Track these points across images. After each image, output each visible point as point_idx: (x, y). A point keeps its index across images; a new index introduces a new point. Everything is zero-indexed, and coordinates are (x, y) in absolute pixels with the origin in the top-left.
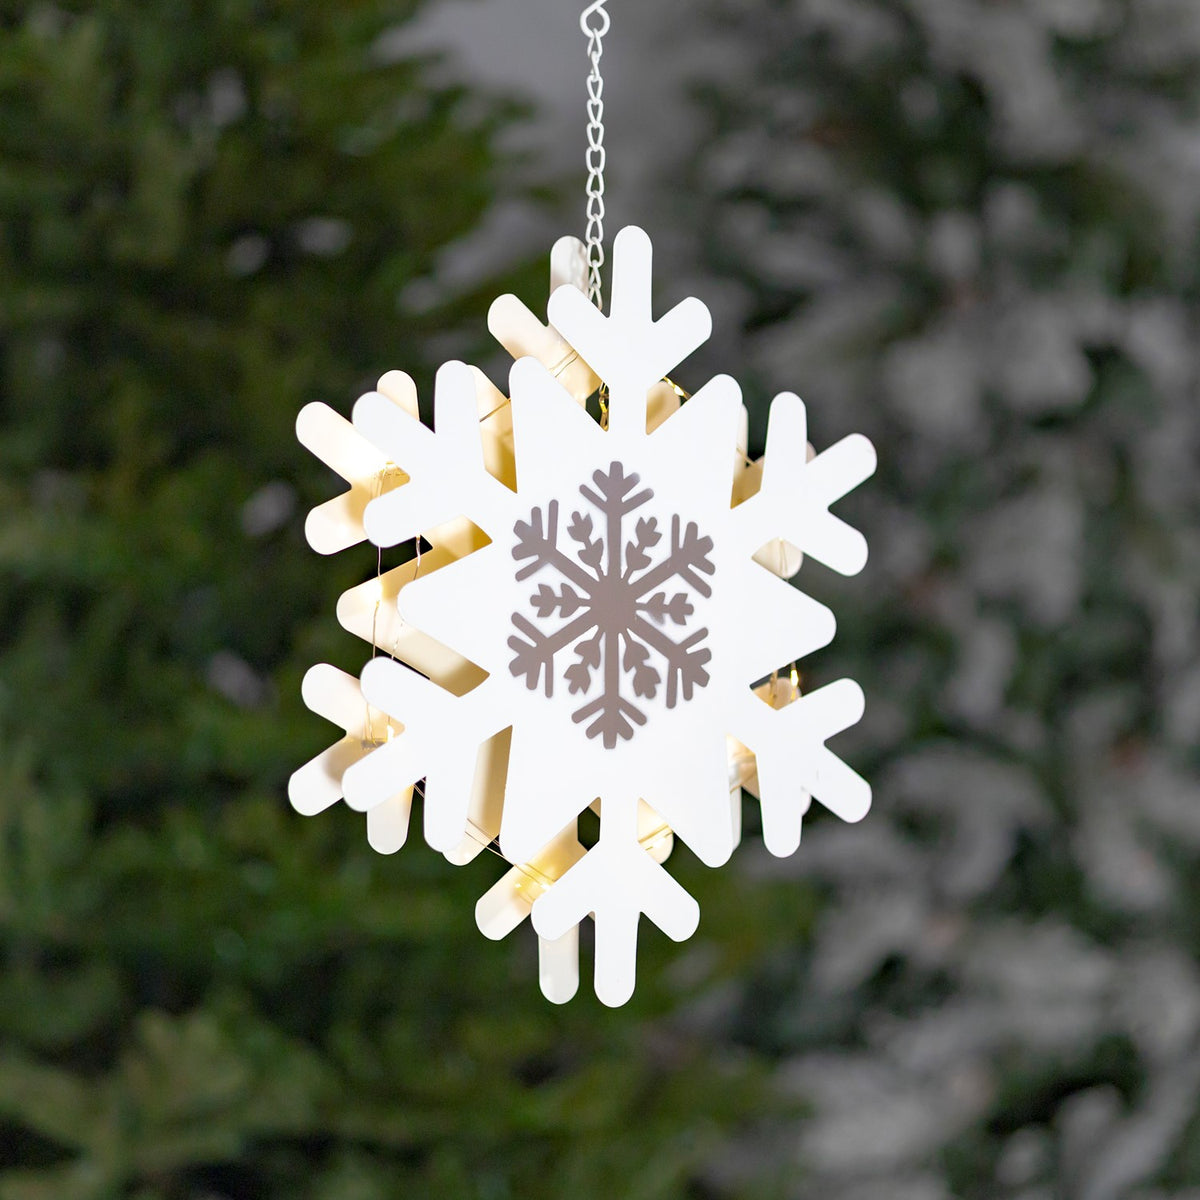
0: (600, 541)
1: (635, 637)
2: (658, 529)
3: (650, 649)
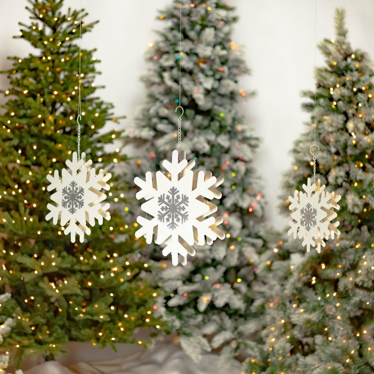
0: (171, 199)
1: (176, 213)
2: (180, 196)
3: (179, 215)
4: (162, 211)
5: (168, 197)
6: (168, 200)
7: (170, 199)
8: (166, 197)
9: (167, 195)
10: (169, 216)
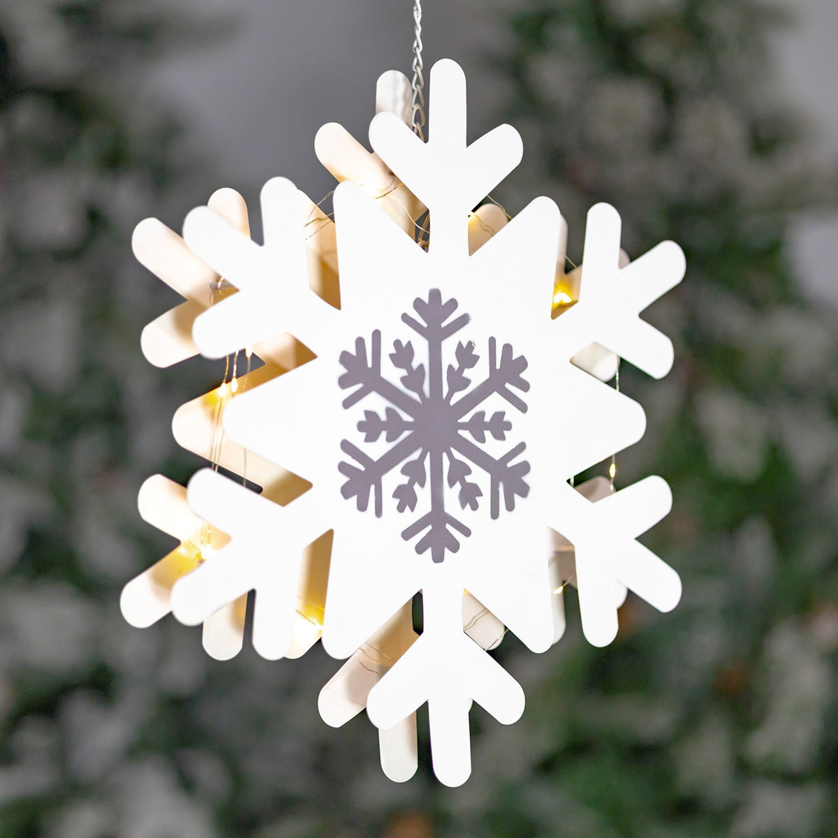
4: (367, 440)
5: (403, 355)
6: (404, 372)
7: (415, 364)
8: (393, 351)
9: (397, 343)
10: (415, 472)
